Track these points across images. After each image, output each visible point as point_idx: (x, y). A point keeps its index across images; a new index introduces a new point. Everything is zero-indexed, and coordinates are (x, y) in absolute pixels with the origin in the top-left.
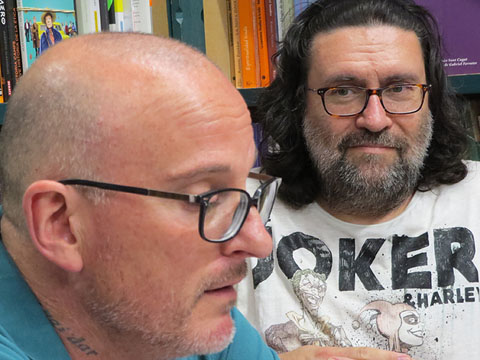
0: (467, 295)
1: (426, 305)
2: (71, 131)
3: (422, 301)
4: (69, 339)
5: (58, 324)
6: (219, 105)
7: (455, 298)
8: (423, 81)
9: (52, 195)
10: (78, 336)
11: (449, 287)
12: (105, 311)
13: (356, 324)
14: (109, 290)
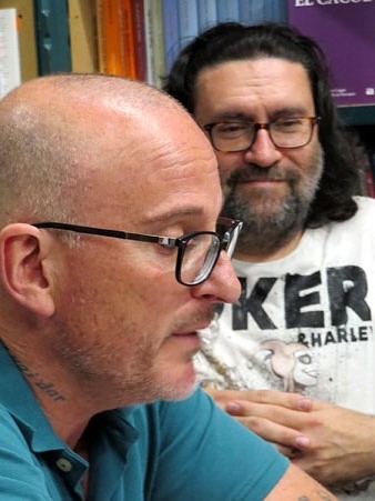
0: (361, 334)
1: (320, 345)
2: (45, 174)
3: (316, 340)
4: (38, 385)
5: (27, 369)
6: (194, 148)
7: (349, 337)
8: (312, 113)
9: (25, 239)
10: (46, 382)
11: (342, 327)
12: (77, 356)
13: (250, 364)
14: (82, 334)
